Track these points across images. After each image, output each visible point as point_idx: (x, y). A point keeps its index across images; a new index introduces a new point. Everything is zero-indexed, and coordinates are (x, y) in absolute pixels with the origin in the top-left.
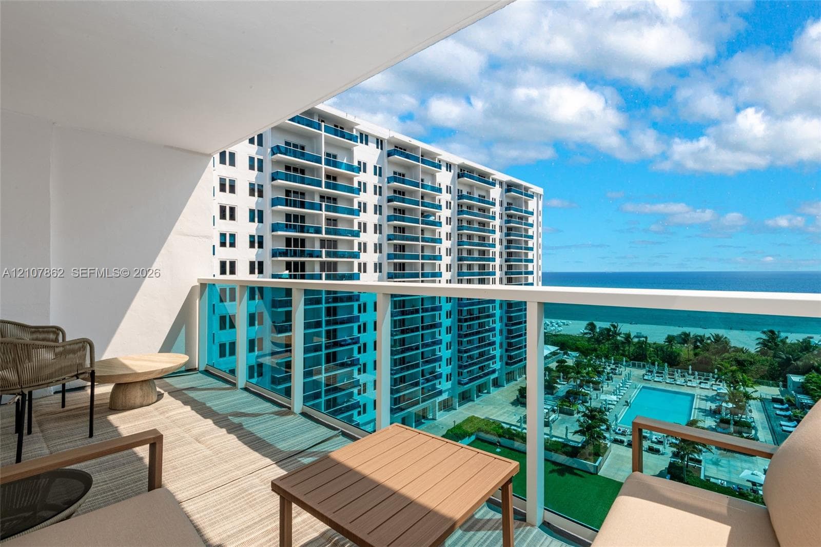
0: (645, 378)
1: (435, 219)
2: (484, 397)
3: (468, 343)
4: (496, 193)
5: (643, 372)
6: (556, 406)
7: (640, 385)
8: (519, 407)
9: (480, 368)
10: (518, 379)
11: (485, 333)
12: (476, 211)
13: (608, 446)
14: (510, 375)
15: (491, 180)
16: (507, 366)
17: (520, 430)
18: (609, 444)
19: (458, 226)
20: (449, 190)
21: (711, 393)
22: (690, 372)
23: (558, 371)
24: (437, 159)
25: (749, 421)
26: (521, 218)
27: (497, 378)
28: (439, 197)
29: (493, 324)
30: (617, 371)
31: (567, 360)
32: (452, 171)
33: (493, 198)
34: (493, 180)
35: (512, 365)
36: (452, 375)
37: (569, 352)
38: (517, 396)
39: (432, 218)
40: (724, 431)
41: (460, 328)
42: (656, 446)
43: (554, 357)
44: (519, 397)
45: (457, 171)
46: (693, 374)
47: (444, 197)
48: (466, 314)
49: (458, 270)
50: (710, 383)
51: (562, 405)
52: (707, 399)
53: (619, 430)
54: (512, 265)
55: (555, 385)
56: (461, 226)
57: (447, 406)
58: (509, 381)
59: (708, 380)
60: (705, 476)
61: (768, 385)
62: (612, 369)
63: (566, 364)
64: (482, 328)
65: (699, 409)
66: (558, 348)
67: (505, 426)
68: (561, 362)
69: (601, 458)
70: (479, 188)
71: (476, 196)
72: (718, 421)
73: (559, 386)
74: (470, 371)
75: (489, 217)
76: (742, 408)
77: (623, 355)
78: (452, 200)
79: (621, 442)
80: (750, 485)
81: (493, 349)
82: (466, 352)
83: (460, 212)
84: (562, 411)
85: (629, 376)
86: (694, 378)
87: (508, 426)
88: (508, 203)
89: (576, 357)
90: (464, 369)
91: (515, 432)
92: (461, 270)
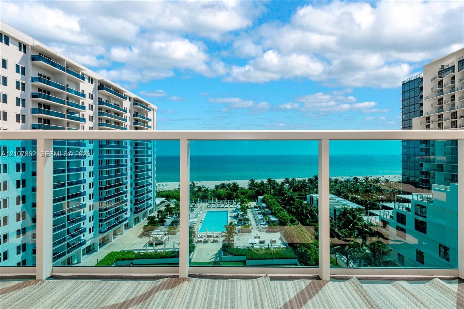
0: (208, 207)
1: (79, 116)
2: (119, 237)
3: (107, 204)
4: (127, 104)
5: (207, 204)
6: (167, 232)
7: (206, 211)
8: (144, 238)
9: (115, 219)
10: (142, 221)
11: (120, 195)
12: (113, 114)
13: (195, 245)
14: (136, 220)
15: (123, 95)
16: (135, 215)
17: (146, 251)
18: (196, 244)
19: (99, 123)
20: (91, 96)
21: (234, 209)
22: (226, 201)
23: (166, 211)
24: (80, 72)
25: (248, 218)
26: (143, 122)
27: (128, 223)
28: (83, 100)
29: (125, 189)
30: (196, 206)
31: (171, 204)
32: (94, 84)
33: (125, 108)
34: (125, 95)
35: (138, 213)
36: (94, 228)
37: (170, 200)
38: (142, 231)
39: (76, 115)
40: (240, 224)
41: (101, 194)
42: (216, 239)
43: (163, 204)
44: (143, 232)
45: (98, 84)
46: (227, 202)
47: (87, 101)
48: (106, 184)
49: (99, 154)
50: (233, 204)
51: (170, 230)
52: (233, 212)
53: (199, 236)
54: (138, 151)
55: (165, 220)
56: (101, 123)
57: (90, 250)
58: (135, 223)
59: (232, 203)
60: (236, 247)
61: (252, 202)
62: (193, 205)
63: (170, 207)
64: (117, 192)
65: (230, 217)
66: (165, 198)
67: (136, 252)
68: (167, 206)
69: (192, 253)
70: (115, 99)
71: (113, 104)
72: (238, 220)
73: (167, 220)
74: (108, 222)
75: (122, 119)
76: (245, 213)
77: (198, 197)
78: (93, 103)
79: (201, 241)
80: (251, 245)
81: (125, 205)
82: (105, 210)
83: (100, 113)
84: (170, 234)
85: (201, 207)
86: (228, 203)
87: (138, 251)
88: (135, 112)
89: (174, 202)
90: (104, 222)
91: (142, 254)
92: (101, 153)
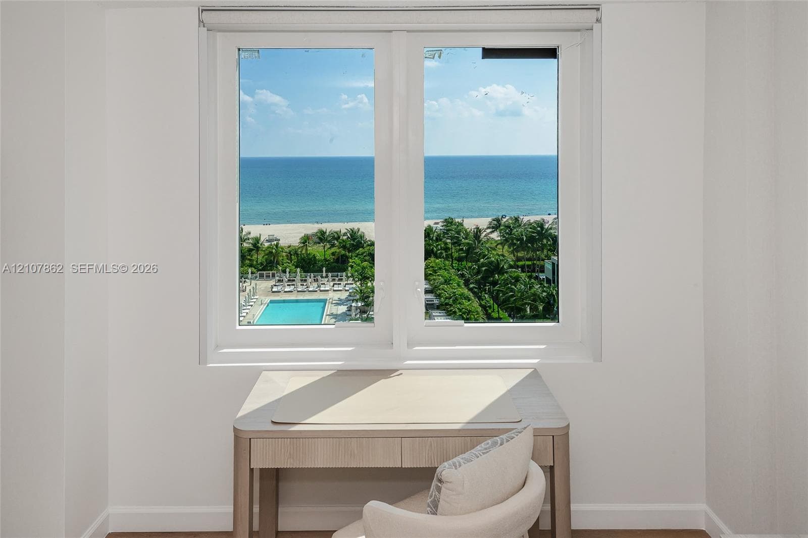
0: (274, 290)
5: (272, 282)
7: (267, 300)
21: (344, 295)
22: (324, 274)
46: (327, 277)
50: (343, 283)
52: (340, 302)
59: (341, 280)
77: (250, 266)
85: (255, 291)
86: (328, 281)
